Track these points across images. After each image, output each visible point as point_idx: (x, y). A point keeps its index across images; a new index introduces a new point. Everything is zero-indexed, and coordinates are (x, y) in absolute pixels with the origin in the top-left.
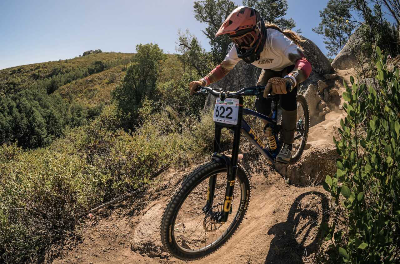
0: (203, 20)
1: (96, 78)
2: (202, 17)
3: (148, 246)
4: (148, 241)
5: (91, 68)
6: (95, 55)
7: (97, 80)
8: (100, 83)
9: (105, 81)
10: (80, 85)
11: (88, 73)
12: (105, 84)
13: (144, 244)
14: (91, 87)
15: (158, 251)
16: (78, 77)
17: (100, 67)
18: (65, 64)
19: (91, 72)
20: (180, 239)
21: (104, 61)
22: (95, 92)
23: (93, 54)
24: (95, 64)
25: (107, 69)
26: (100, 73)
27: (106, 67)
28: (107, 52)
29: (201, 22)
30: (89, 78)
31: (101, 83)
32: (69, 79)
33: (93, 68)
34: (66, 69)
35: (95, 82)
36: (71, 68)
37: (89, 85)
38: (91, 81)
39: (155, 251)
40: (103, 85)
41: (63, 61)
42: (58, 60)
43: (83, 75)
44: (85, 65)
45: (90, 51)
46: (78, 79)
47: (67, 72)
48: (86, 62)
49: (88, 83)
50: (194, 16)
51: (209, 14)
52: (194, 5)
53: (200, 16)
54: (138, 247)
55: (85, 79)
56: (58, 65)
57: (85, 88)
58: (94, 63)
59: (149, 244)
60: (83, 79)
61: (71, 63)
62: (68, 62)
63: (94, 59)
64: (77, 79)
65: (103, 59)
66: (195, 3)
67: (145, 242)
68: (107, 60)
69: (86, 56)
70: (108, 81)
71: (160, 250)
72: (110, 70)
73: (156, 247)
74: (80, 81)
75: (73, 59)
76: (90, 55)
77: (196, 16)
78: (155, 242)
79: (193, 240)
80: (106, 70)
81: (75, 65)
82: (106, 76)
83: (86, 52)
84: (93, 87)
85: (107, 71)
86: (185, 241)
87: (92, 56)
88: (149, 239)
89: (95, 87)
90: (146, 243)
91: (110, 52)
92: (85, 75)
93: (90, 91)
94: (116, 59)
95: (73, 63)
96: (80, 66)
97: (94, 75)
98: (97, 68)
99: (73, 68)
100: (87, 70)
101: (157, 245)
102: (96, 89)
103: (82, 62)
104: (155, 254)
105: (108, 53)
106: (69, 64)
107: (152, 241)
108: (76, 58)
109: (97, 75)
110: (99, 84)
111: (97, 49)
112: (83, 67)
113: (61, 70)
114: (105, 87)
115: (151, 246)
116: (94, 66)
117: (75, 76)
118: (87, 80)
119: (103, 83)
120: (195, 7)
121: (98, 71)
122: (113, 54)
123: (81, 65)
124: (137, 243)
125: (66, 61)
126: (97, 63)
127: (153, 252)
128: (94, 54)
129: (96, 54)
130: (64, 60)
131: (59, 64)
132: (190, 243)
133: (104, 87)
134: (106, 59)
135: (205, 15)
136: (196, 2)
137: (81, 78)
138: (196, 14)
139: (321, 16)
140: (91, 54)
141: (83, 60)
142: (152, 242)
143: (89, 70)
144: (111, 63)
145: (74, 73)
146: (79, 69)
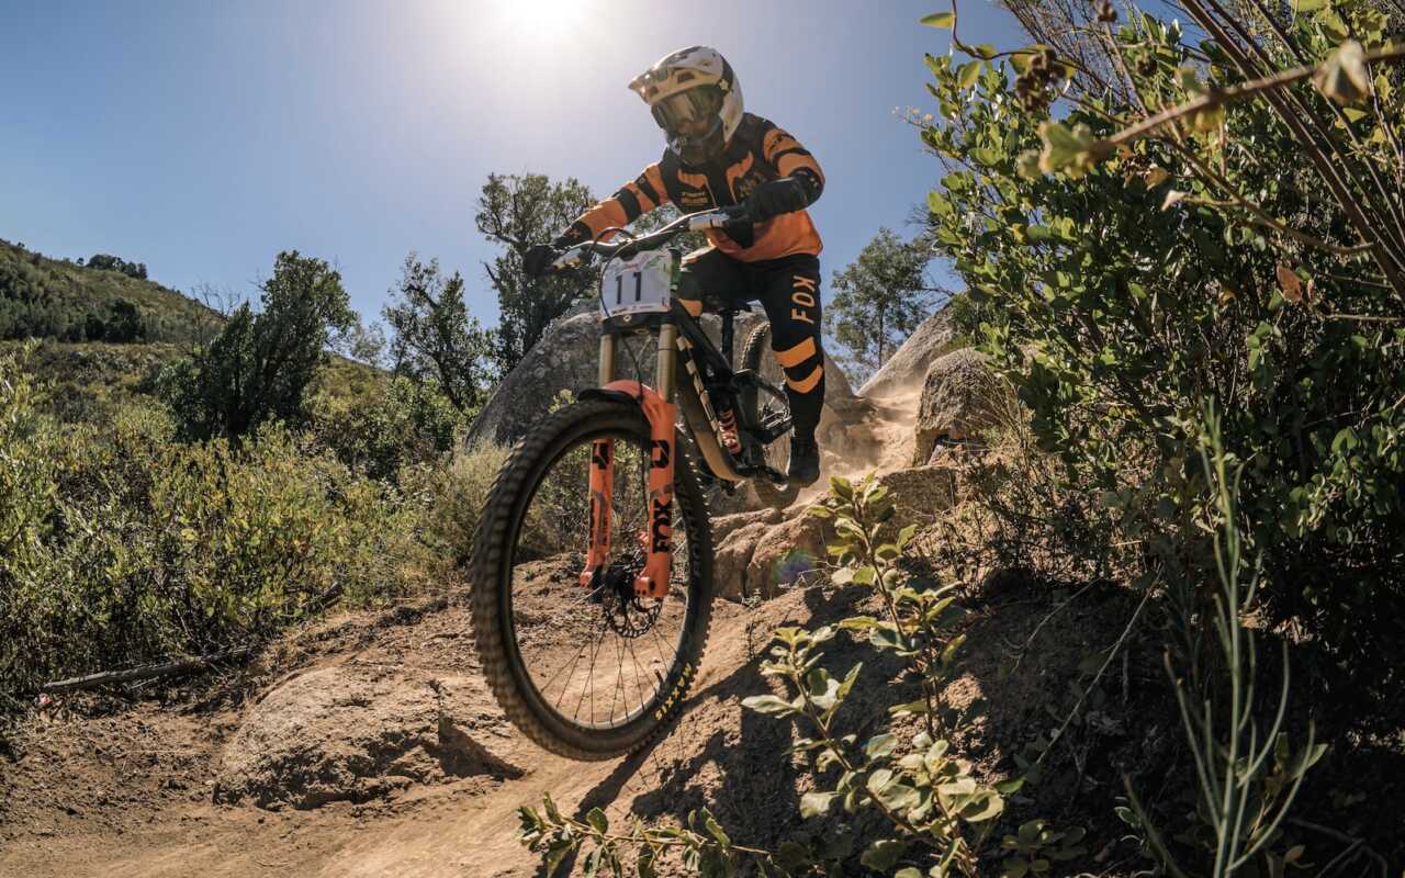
0: (497, 233)
1: (104, 360)
2: (497, 222)
3: (291, 768)
4: (292, 750)
5: (98, 317)
6: (123, 279)
7: (104, 366)
8: (110, 378)
9: (127, 379)
10: (49, 363)
11: (83, 331)
12: (125, 390)
13: (274, 765)
14: (80, 382)
15: (342, 776)
16: (50, 331)
17: (125, 325)
18: (31, 266)
19: (95, 332)
20: (428, 724)
21: (143, 310)
22: (88, 405)
23: (118, 273)
24: (114, 310)
25: (145, 343)
26: (120, 348)
27: (141, 335)
28: (161, 283)
29: (489, 238)
30: (82, 349)
31: (115, 380)
32: (23, 325)
33: (105, 322)
34: (26, 288)
35: (96, 371)
37: (76, 372)
38: (84, 362)
39: (327, 777)
40: (119, 389)
41: (27, 252)
42: (14, 243)
43: (69, 331)
44: (83, 298)
45: (114, 259)
46: (49, 338)
47: (25, 297)
48: (92, 290)
49: (75, 367)
50: (476, 214)
51: (521, 219)
52: (487, 182)
53: (490, 220)
54: (250, 783)
55: (70, 347)
56: (7, 261)
57: (61, 379)
58: (112, 304)
59: (300, 757)
60: (64, 346)
61: (48, 274)
62: (42, 263)
63: (118, 290)
64: (46, 336)
65: (143, 303)
66: (492, 178)
67: (276, 757)
68: (151, 310)
69: (97, 272)
70: (136, 384)
71: (349, 774)
72: (152, 347)
73: (330, 763)
74: (55, 347)
75: (56, 262)
76: (109, 272)
77: (481, 217)
78: (324, 748)
79: (483, 717)
80: (140, 343)
82: (135, 363)
83: (102, 257)
84: (86, 385)
85: (143, 346)
86: (450, 720)
87: (115, 279)
88: (295, 742)
89: (92, 388)
90: (285, 758)
91: (169, 287)
92: (73, 336)
93: (73, 395)
94: (179, 317)
95: (54, 277)
96: (69, 298)
97: (99, 345)
98: (115, 324)
99: (47, 292)
100: (83, 318)
101: (331, 755)
102: (93, 398)
103: (78, 284)
104: (327, 788)
105: (161, 289)
106: (41, 273)
107: (311, 745)
108: (66, 264)
109: (110, 348)
110: (108, 383)
111: (136, 263)
112: (74, 304)
113: (12, 284)
114: (123, 400)
115: (308, 763)
116: (108, 314)
117: (42, 322)
118: (74, 356)
119: (118, 385)
120: (486, 190)
121: (115, 338)
122: (175, 298)
123: (73, 294)
124: (241, 770)
125: (36, 260)
126: (123, 308)
127: (316, 784)
128: (122, 275)
129: (128, 279)
130: (32, 251)
131: (12, 259)
132: (472, 726)
133: (119, 397)
134: (149, 306)
135: (506, 221)
136: (497, 175)
137: (61, 340)
138: (483, 210)
139: (835, 285)
140: (113, 269)
141: (82, 280)
142: (310, 750)
143: (89, 321)
144: (159, 326)
145: (44, 313)
146: (63, 304)
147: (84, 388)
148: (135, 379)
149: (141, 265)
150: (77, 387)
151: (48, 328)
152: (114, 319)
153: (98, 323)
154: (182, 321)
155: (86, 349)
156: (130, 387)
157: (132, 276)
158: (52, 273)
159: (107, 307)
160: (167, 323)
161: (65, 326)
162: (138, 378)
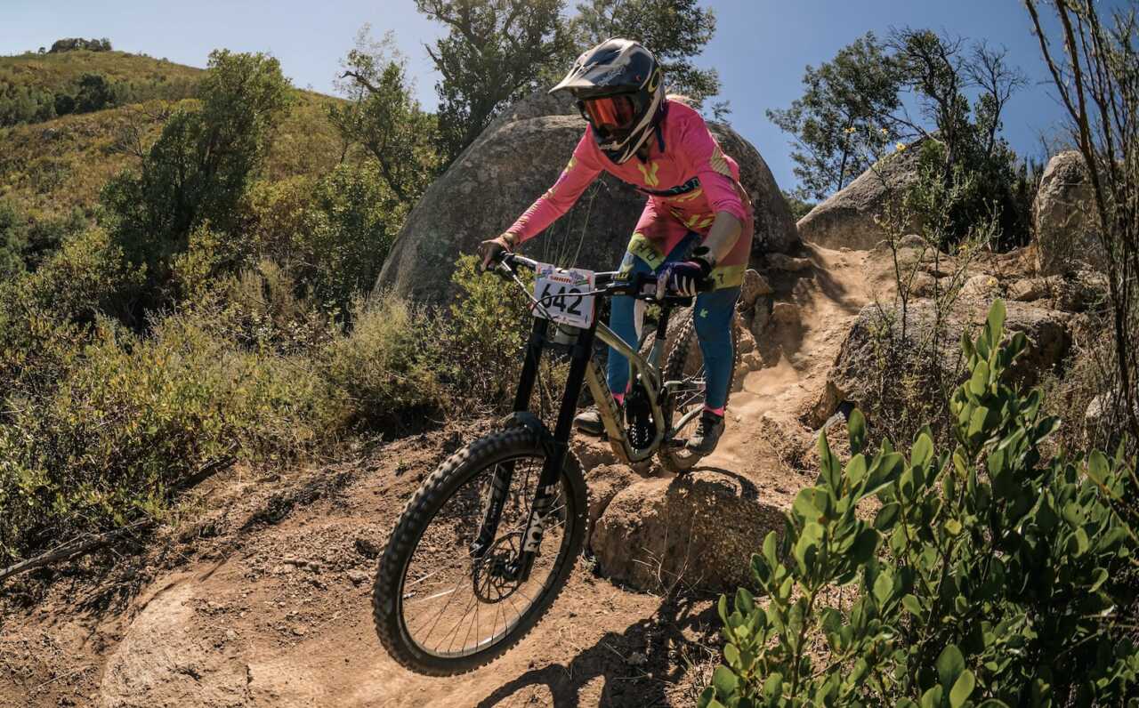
1: (76, 131)
5: (67, 94)
6: (88, 55)
7: (76, 136)
8: (83, 145)
9: (99, 142)
10: (21, 145)
11: (53, 109)
12: (98, 153)
14: (54, 154)
16: (19, 118)
17: (95, 95)
19: (65, 107)
21: (111, 79)
22: (63, 173)
23: (82, 51)
24: (81, 85)
25: (116, 107)
26: (91, 116)
27: (111, 100)
28: (127, 51)
30: (53, 126)
31: (88, 145)
33: (73, 97)
35: (69, 141)
36: (6, 84)
37: (50, 147)
38: (56, 136)
40: (93, 153)
43: (38, 112)
44: (50, 81)
45: (76, 41)
46: (19, 123)
48: (56, 71)
49: (48, 142)
55: (40, 126)
57: (35, 156)
58: (81, 80)
60: (34, 126)
61: (11, 70)
63: (82, 66)
64: (16, 122)
65: (109, 72)
68: (120, 76)
69: (60, 55)
70: (108, 145)
72: (123, 110)
74: (25, 129)
75: (17, 58)
76: (71, 52)
80: (111, 108)
81: (19, 77)
82: (107, 127)
83: (63, 41)
84: (60, 155)
85: (114, 110)
87: (80, 56)
89: (67, 157)
91: (134, 52)
92: (44, 116)
93: (48, 167)
94: (148, 77)
95: (16, 70)
96: (35, 84)
97: (69, 118)
98: (84, 96)
99: (11, 86)
100: (51, 97)
102: (68, 165)
103: (42, 71)
105: (127, 56)
108: (28, 56)
109: (79, 118)
110: (81, 149)
111: (99, 39)
112: (41, 88)
114: (97, 162)
116: (77, 89)
117: (11, 111)
118: (46, 133)
119: (91, 149)
121: (87, 108)
122: (141, 62)
123: (39, 80)
126: (88, 81)
128: (88, 52)
129: (92, 53)
133: (93, 160)
134: (116, 73)
137: (31, 122)
140: (77, 49)
141: (47, 66)
143: (57, 99)
144: (129, 90)
145: (12, 103)
146: (30, 93)
147: (58, 159)
148: (108, 140)
149: (104, 40)
150: (52, 159)
151: (17, 116)
152: (82, 92)
153: (67, 98)
154: (151, 81)
155: (56, 124)
156: (103, 149)
157: (97, 50)
158: (15, 68)
159: (74, 83)
160: (136, 85)
161: (34, 108)
162: (112, 139)
